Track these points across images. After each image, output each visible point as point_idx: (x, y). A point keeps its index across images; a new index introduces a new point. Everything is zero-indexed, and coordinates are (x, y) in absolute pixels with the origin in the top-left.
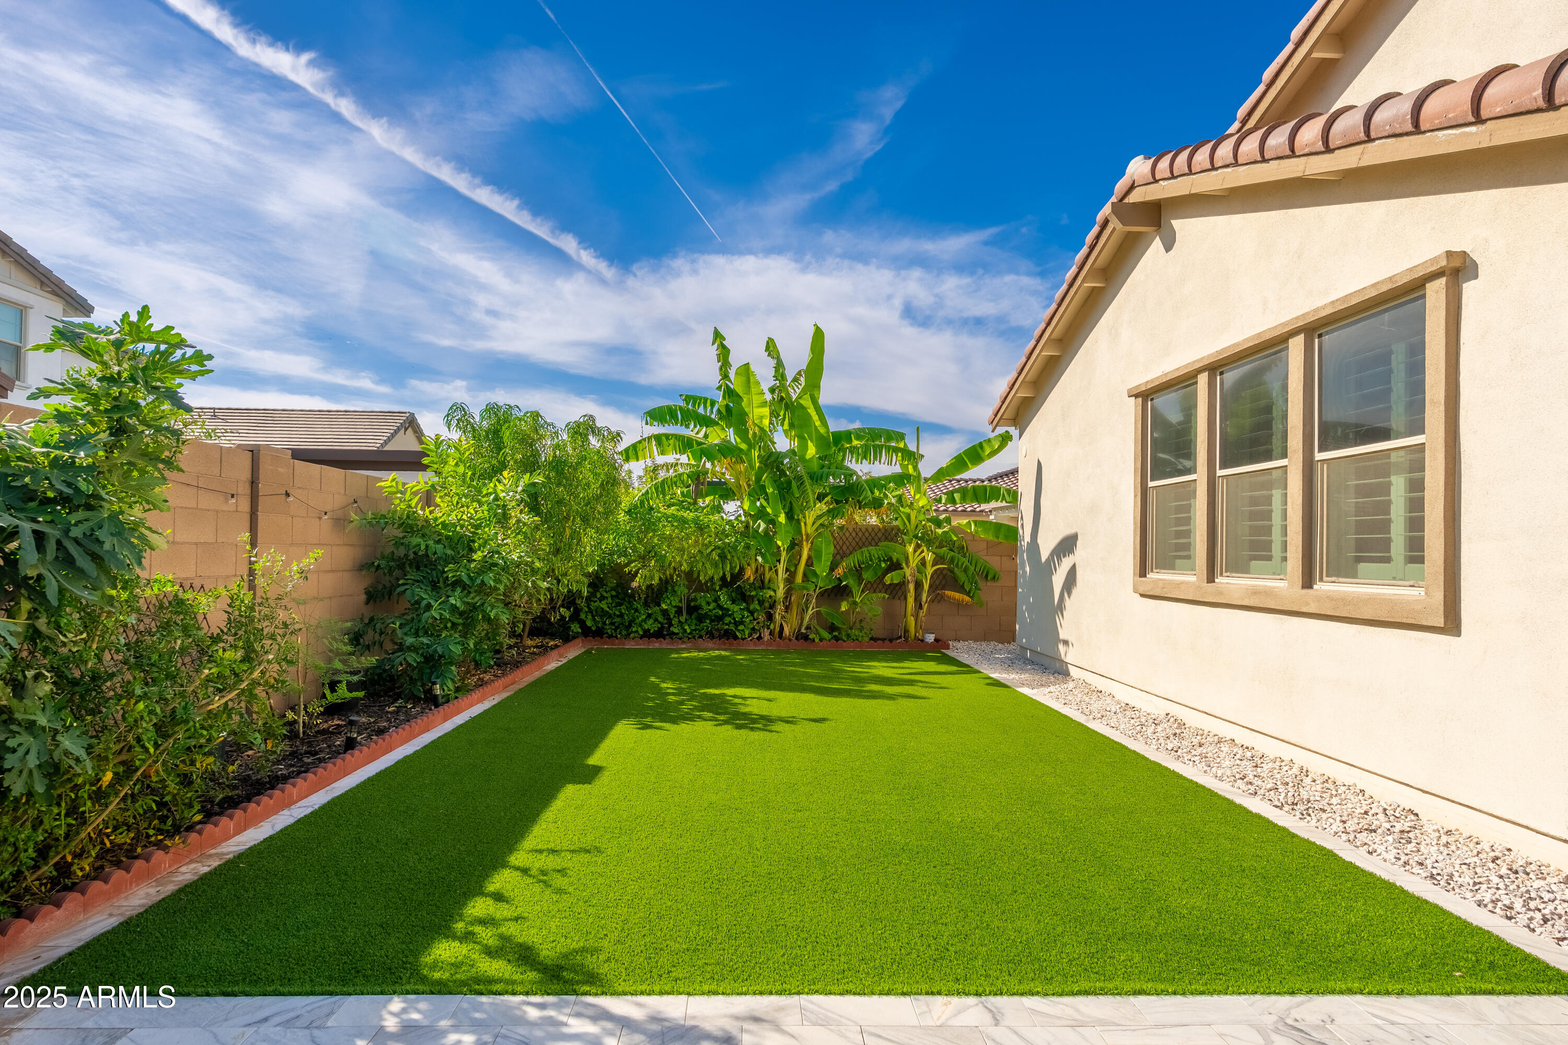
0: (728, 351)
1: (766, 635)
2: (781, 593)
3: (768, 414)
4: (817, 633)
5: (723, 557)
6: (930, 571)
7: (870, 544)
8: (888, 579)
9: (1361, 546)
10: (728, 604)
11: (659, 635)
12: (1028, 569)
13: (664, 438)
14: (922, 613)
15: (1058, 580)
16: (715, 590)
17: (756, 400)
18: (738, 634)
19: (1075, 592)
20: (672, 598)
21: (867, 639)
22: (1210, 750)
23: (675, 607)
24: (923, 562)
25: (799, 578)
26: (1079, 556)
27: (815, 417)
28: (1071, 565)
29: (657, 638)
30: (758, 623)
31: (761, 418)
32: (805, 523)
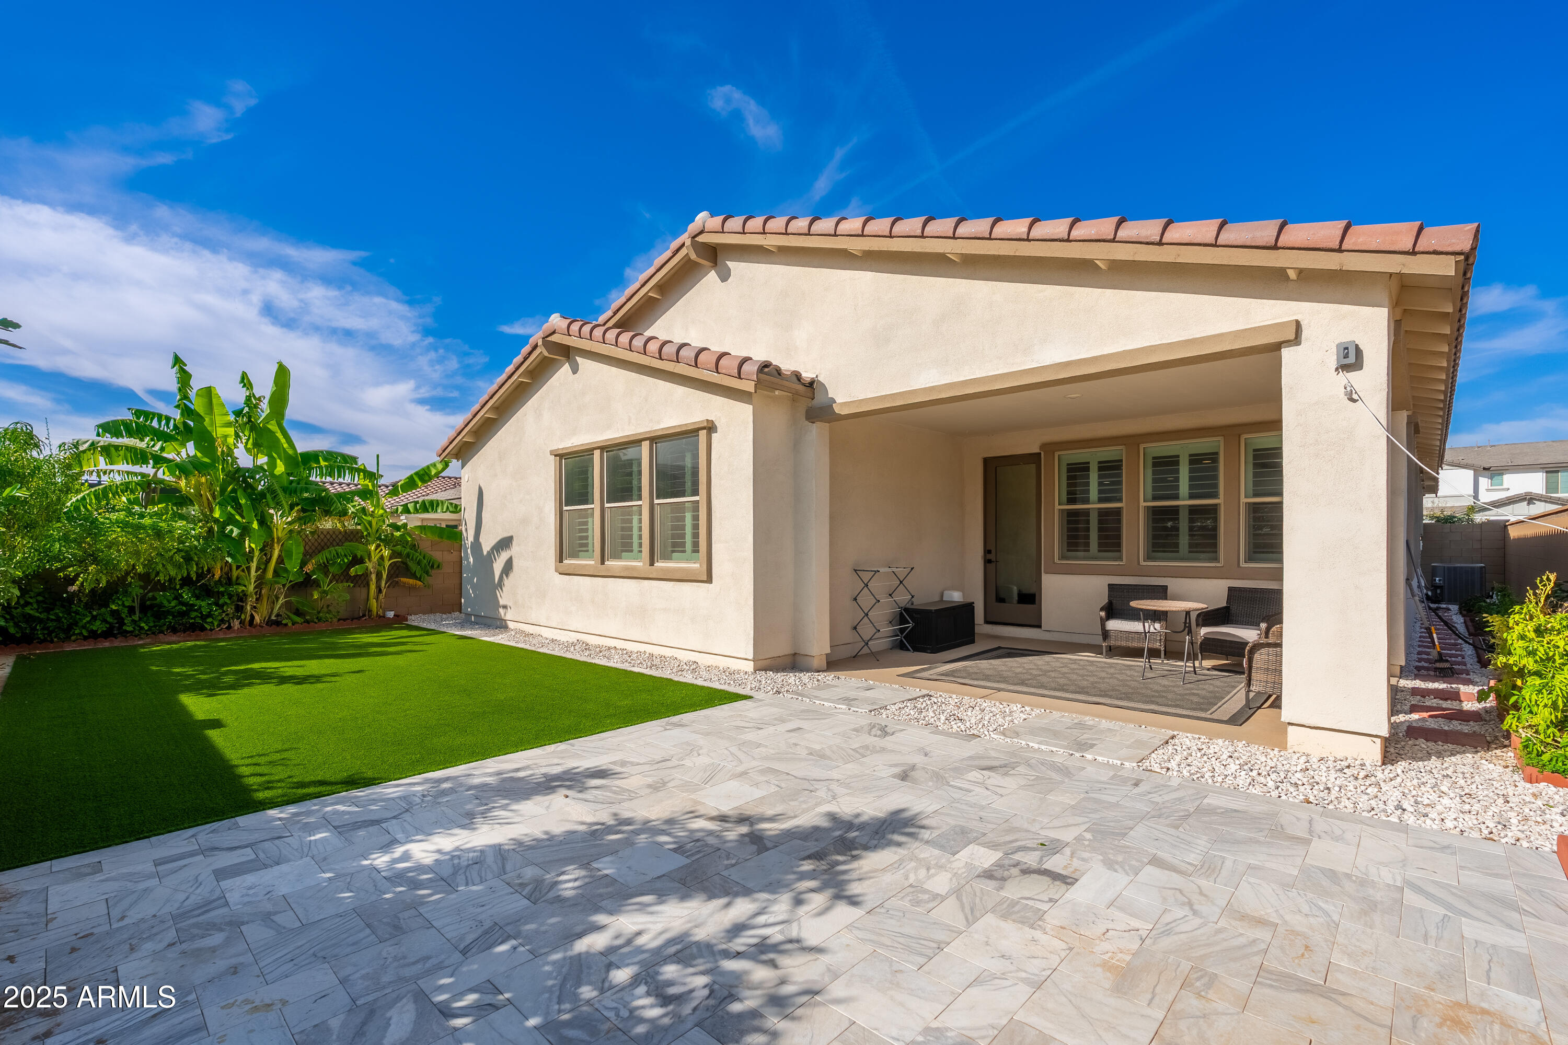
0: (189, 376)
1: (236, 624)
2: (251, 588)
3: (233, 433)
4: (289, 618)
5: (188, 559)
6: (387, 564)
7: (338, 545)
8: (353, 571)
9: (674, 545)
10: (193, 601)
11: (108, 634)
12: (471, 560)
13: (112, 449)
14: (381, 597)
15: (498, 567)
16: (175, 589)
17: (219, 420)
18: (206, 626)
19: (511, 575)
20: (124, 599)
21: (335, 620)
22: (607, 653)
23: (128, 607)
24: (382, 558)
25: (270, 574)
26: (515, 550)
27: (283, 441)
28: (508, 557)
29: (106, 638)
30: (227, 615)
31: (226, 437)
32: (277, 529)
